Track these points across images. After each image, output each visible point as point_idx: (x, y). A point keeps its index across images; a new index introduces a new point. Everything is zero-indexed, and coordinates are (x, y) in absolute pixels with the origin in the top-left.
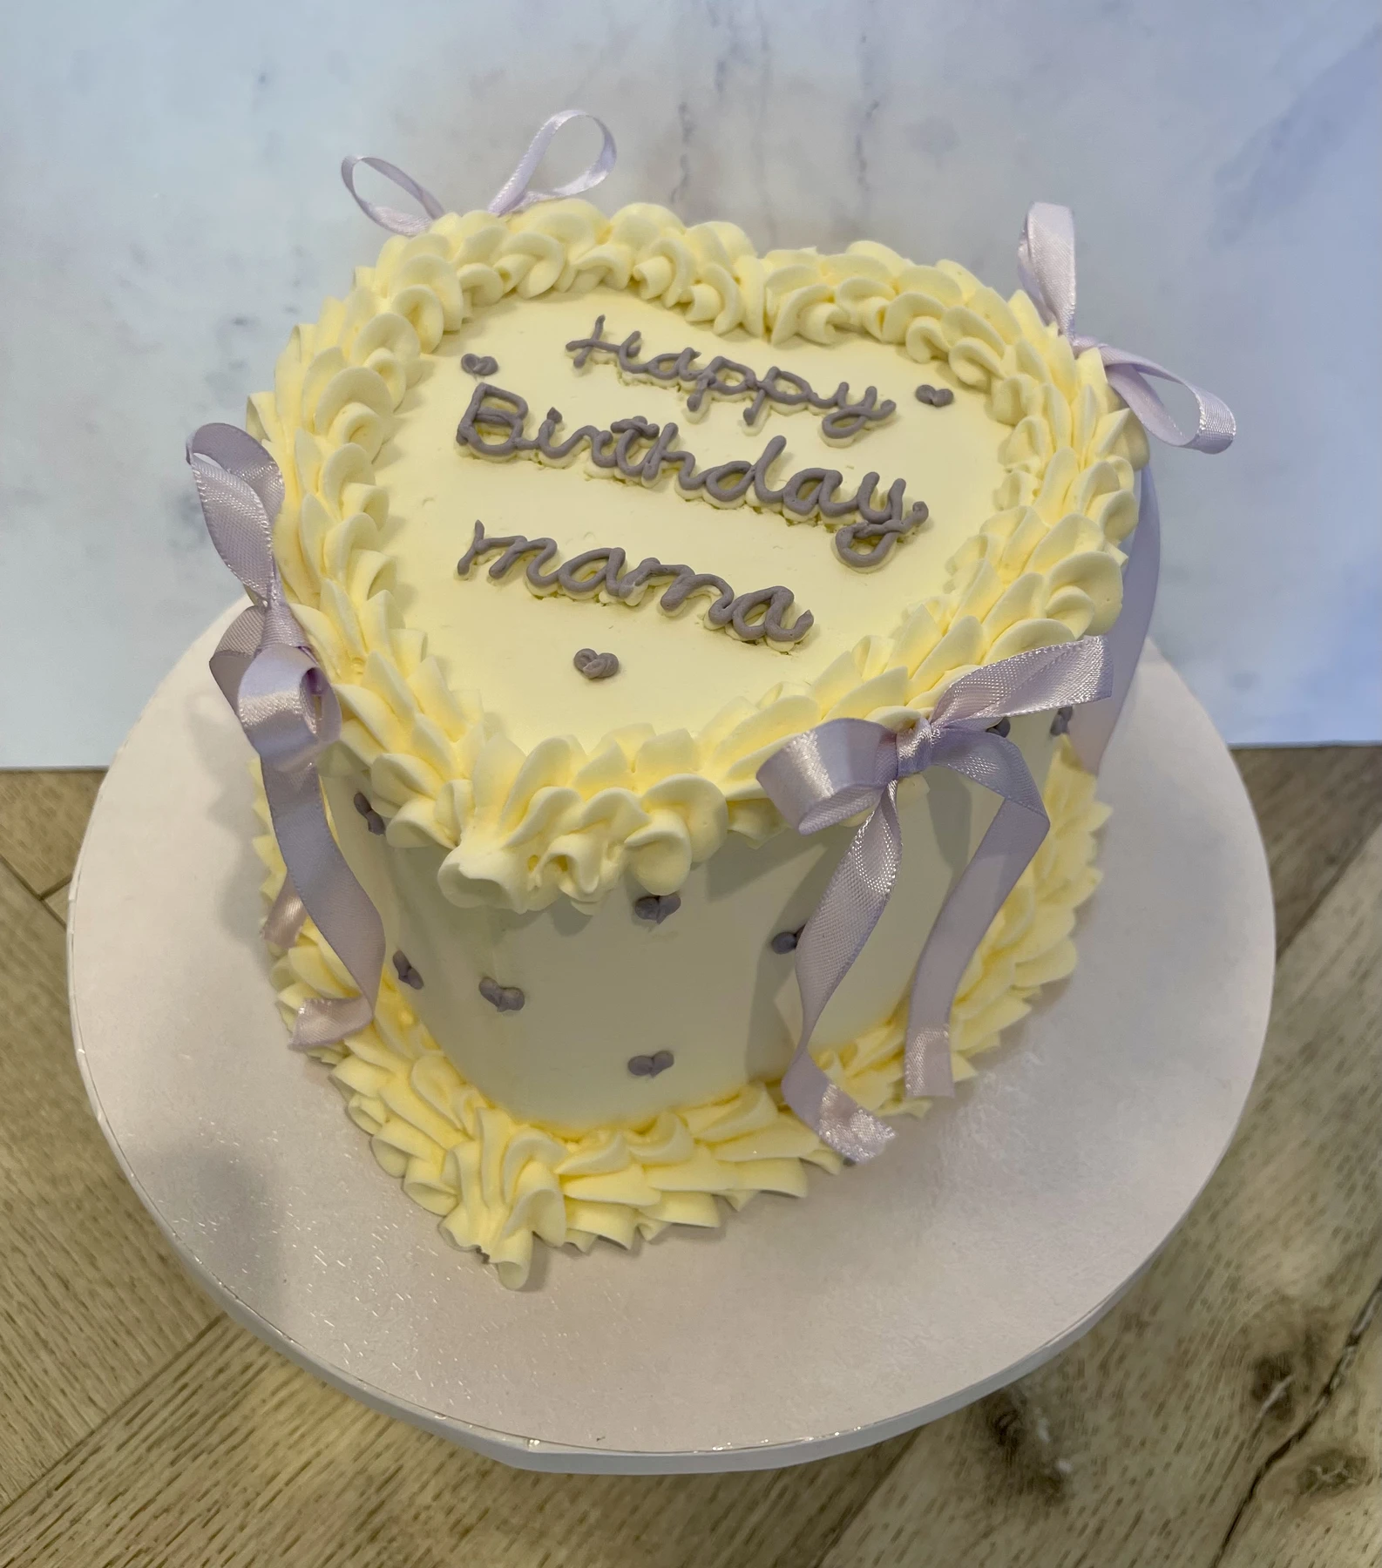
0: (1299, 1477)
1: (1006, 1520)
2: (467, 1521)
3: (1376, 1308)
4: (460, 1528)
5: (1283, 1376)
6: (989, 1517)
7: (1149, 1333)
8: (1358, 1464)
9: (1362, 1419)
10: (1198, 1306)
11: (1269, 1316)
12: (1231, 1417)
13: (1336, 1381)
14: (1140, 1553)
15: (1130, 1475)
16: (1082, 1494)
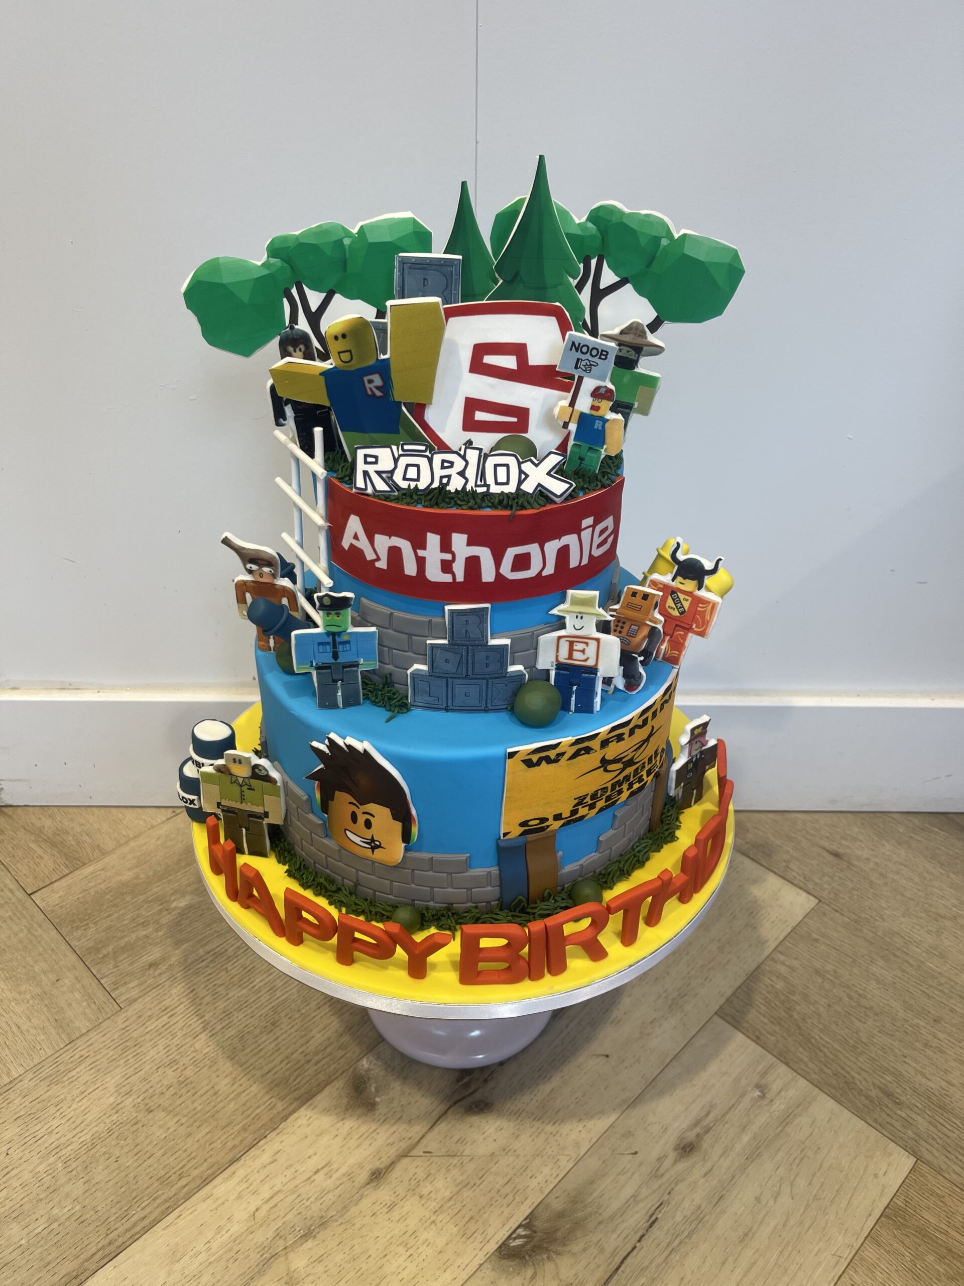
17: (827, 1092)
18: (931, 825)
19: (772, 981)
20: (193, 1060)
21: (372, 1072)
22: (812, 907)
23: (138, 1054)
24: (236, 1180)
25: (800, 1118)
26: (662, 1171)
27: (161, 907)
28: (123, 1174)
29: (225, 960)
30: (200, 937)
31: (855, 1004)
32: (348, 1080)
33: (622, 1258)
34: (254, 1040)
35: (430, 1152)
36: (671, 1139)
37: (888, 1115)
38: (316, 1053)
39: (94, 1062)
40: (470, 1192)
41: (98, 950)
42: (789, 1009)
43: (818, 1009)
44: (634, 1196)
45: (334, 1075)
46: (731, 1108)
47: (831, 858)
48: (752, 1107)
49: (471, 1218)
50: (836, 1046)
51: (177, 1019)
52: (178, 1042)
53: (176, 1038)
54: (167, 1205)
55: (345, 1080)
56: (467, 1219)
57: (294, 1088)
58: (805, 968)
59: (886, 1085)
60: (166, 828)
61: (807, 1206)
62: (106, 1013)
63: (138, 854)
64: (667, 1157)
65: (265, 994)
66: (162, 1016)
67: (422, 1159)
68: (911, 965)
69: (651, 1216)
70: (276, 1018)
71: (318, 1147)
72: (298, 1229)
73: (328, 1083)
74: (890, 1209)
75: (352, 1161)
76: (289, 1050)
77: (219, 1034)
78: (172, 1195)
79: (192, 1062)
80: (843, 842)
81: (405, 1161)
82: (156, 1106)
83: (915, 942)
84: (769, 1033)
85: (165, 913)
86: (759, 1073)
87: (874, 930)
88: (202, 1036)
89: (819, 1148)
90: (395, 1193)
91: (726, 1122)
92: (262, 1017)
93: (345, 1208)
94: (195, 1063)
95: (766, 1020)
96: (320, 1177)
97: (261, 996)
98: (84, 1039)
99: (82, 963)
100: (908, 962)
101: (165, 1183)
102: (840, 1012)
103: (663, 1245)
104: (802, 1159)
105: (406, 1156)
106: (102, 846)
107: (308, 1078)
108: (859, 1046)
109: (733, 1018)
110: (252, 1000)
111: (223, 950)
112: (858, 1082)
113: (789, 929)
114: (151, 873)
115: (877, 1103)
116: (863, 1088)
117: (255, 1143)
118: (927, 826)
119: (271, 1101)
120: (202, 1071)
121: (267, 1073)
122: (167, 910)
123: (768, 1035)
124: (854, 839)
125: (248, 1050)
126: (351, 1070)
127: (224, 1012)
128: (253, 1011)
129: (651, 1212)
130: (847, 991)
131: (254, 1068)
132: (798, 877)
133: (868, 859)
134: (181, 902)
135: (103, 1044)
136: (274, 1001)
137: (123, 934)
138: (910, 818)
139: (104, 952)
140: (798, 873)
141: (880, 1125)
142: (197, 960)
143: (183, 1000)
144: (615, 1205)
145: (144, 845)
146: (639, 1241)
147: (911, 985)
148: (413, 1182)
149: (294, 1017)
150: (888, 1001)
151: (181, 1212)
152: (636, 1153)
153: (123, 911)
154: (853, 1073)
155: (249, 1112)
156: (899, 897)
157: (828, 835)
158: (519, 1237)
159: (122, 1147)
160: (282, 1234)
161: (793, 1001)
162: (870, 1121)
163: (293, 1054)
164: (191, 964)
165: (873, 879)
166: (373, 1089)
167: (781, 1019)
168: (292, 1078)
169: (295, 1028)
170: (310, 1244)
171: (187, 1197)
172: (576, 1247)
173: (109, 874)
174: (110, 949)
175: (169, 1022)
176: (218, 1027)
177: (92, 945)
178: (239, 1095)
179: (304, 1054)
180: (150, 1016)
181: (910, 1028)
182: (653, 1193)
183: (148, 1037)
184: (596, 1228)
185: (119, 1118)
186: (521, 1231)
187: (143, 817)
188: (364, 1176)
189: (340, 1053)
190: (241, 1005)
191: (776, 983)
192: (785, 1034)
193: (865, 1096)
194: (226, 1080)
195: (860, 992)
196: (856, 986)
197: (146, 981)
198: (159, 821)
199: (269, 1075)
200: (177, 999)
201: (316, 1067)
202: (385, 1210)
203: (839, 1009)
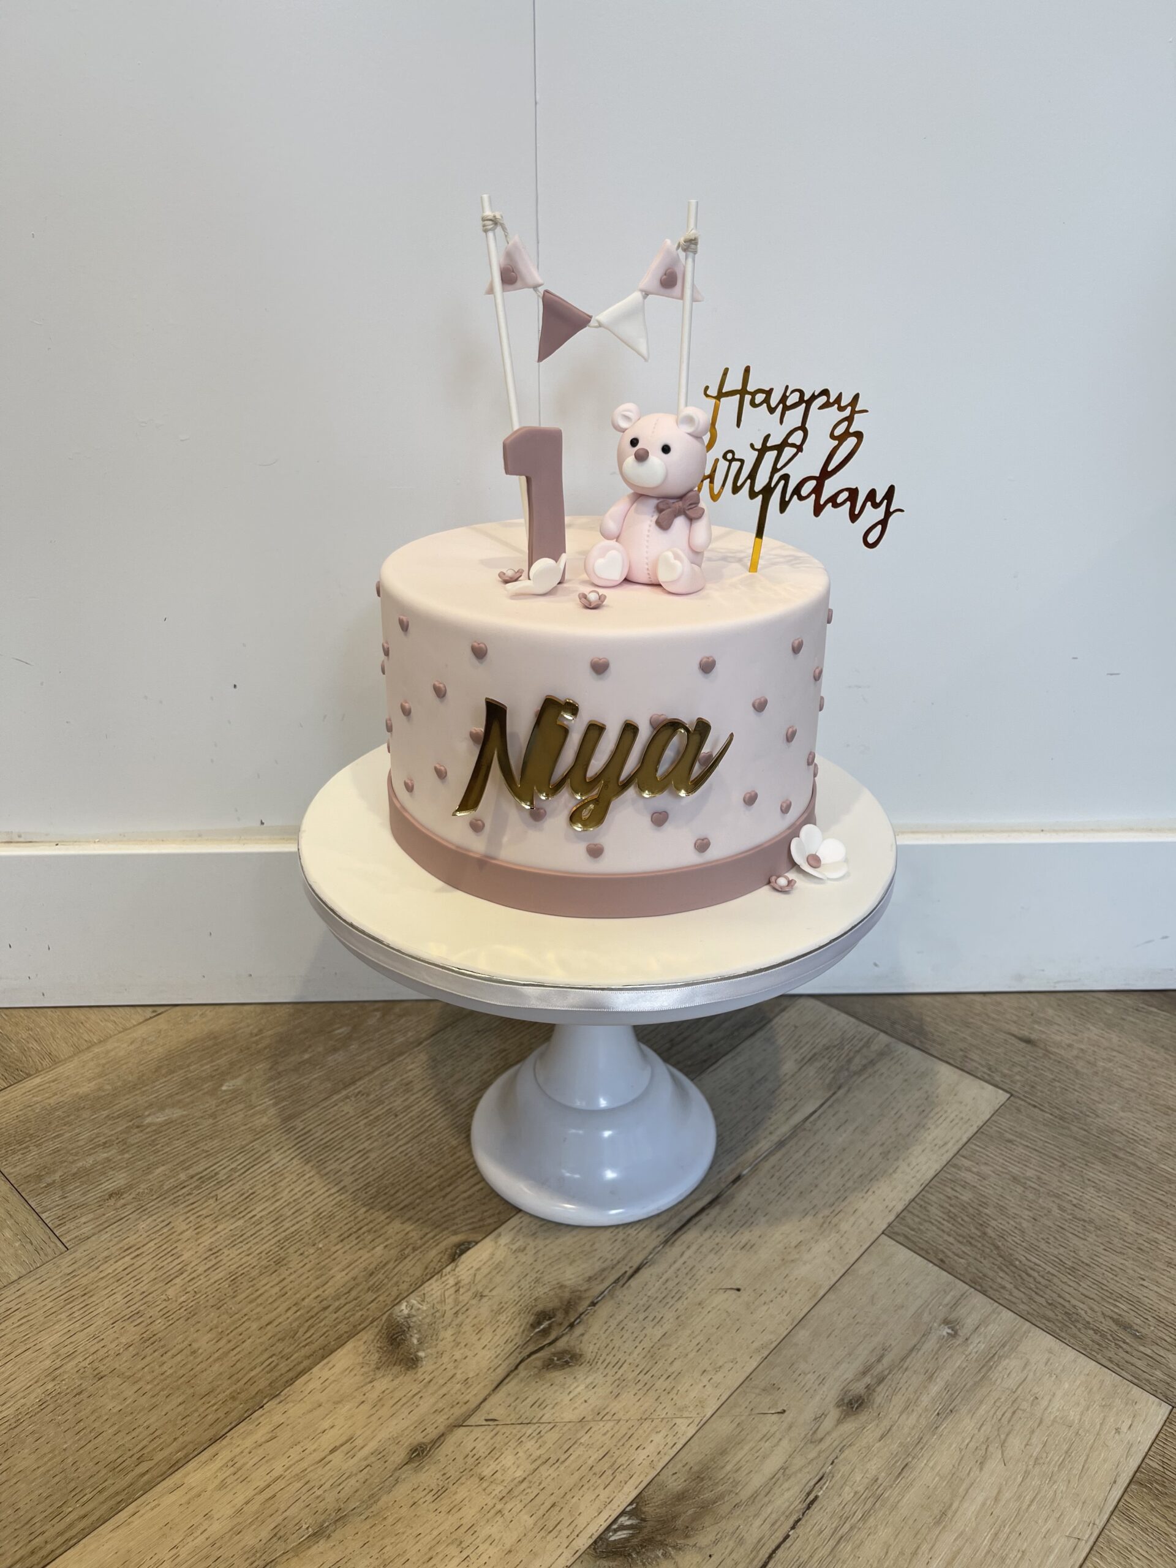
0: (544, 1361)
1: (383, 1376)
2: (102, 1374)
3: (610, 1290)
4: (99, 1376)
5: (550, 1318)
6: (375, 1375)
7: (485, 1300)
8: (578, 1357)
9: (586, 1337)
10: (515, 1288)
11: (552, 1293)
12: (516, 1335)
13: (578, 1321)
14: (449, 1392)
15: (454, 1358)
16: (427, 1366)
17: (1040, 1325)
18: (1148, 1005)
19: (956, 1191)
20: (165, 1311)
21: (414, 1319)
22: (1002, 1102)
23: (87, 1305)
24: (219, 1462)
25: (1007, 1361)
26: (820, 1435)
27: (130, 1124)
28: (58, 1459)
29: (215, 1185)
30: (182, 1158)
31: (1070, 1217)
32: (380, 1331)
33: (770, 1551)
34: (251, 1284)
35: (495, 1420)
36: (830, 1393)
37: (1127, 1352)
38: (337, 1298)
39: (26, 1316)
40: (550, 1471)
41: (39, 1178)
42: (981, 1225)
43: (1020, 1224)
44: (784, 1469)
45: (360, 1324)
46: (912, 1350)
47: (1023, 1045)
48: (940, 1347)
49: (553, 1505)
50: (1049, 1269)
51: (144, 1260)
52: (144, 1289)
53: (141, 1285)
54: (119, 1498)
55: (377, 1330)
56: (548, 1505)
57: (307, 1342)
58: (998, 1175)
59: (1120, 1315)
60: (142, 1031)
61: (1027, 1473)
62: (46, 1255)
63: (104, 1061)
64: (826, 1416)
65: (267, 1225)
66: (124, 1257)
67: (483, 1428)
68: (1140, 1168)
69: (809, 1494)
70: (282, 1254)
71: (336, 1418)
72: (305, 1527)
73: (351, 1335)
74: (1142, 1472)
75: (384, 1434)
76: (298, 1295)
77: (202, 1277)
78: (125, 1485)
79: (161, 1313)
80: (1036, 1026)
81: (462, 1430)
82: (109, 1370)
83: (1141, 1140)
84: (957, 1255)
85: (136, 1130)
86: (947, 1305)
87: (1085, 1127)
88: (177, 1280)
89: (1037, 1398)
90: (444, 1474)
91: (906, 1369)
92: (264, 1253)
93: (373, 1498)
94: (166, 1315)
95: (951, 1240)
96: (337, 1458)
97: (262, 1228)
98: (13, 1288)
99: (17, 1195)
100: (1135, 1164)
101: (117, 1470)
102: (1050, 1227)
103: (827, 1532)
104: (1014, 1413)
105: (462, 1426)
106: (54, 1053)
107: (325, 1330)
108: (1081, 1269)
109: (906, 1237)
110: (249, 1234)
111: (213, 1173)
112: (1083, 1313)
113: (975, 1129)
114: (119, 1084)
115: (1111, 1338)
116: (1090, 1320)
117: (246, 1415)
118: (1141, 1005)
119: (271, 1360)
120: (176, 1324)
121: (267, 1325)
122: (138, 1127)
123: (956, 1258)
124: (1050, 1023)
125: (243, 1296)
126: (384, 1318)
127: (211, 1250)
128: (251, 1247)
129: (807, 1489)
130: (1057, 1201)
131: (249, 1319)
132: (982, 1069)
133: (1070, 1046)
134: (158, 1118)
135: (41, 1294)
136: (280, 1234)
137: (76, 1158)
138: (1117, 997)
139: (49, 1180)
140: (980, 1064)
141: (1118, 1365)
142: (177, 1187)
143: (154, 1236)
144: (757, 1481)
145: (112, 1050)
146: (793, 1528)
147: (1142, 1192)
148: (470, 1460)
149: (306, 1253)
150: (1113, 1211)
151: (138, 1507)
152: (784, 1411)
153: (77, 1131)
154: (1074, 1302)
155: (240, 1375)
156: (1115, 1089)
157: (1015, 1018)
158: (622, 1528)
159: (59, 1425)
160: (281, 1533)
161: (988, 1215)
162: (1104, 1361)
163: (303, 1299)
164: (167, 1191)
165: (1078, 1068)
166: (415, 1341)
167: (971, 1237)
168: (302, 1330)
169: (308, 1267)
170: (322, 1545)
171: (147, 1487)
172: (704, 1539)
173: (62, 1086)
174: (57, 1177)
175: (133, 1264)
176: (201, 1269)
177: (32, 1171)
178: (226, 1354)
179: (319, 1299)
180: (106, 1257)
181: (1146, 1244)
182: (809, 1463)
183: (102, 1284)
184: (731, 1512)
185: (57, 1387)
186: (625, 1521)
187: (112, 1018)
188: (400, 1455)
189: (370, 1296)
190: (235, 1240)
191: (961, 1194)
192: (978, 1257)
193: (1093, 1330)
194: (209, 1335)
195: (1075, 1201)
196: (1068, 1195)
197: (104, 1215)
198: (135, 1023)
199: (269, 1327)
200: (144, 1236)
201: (335, 1316)
202: (429, 1498)
203: (1049, 1223)
